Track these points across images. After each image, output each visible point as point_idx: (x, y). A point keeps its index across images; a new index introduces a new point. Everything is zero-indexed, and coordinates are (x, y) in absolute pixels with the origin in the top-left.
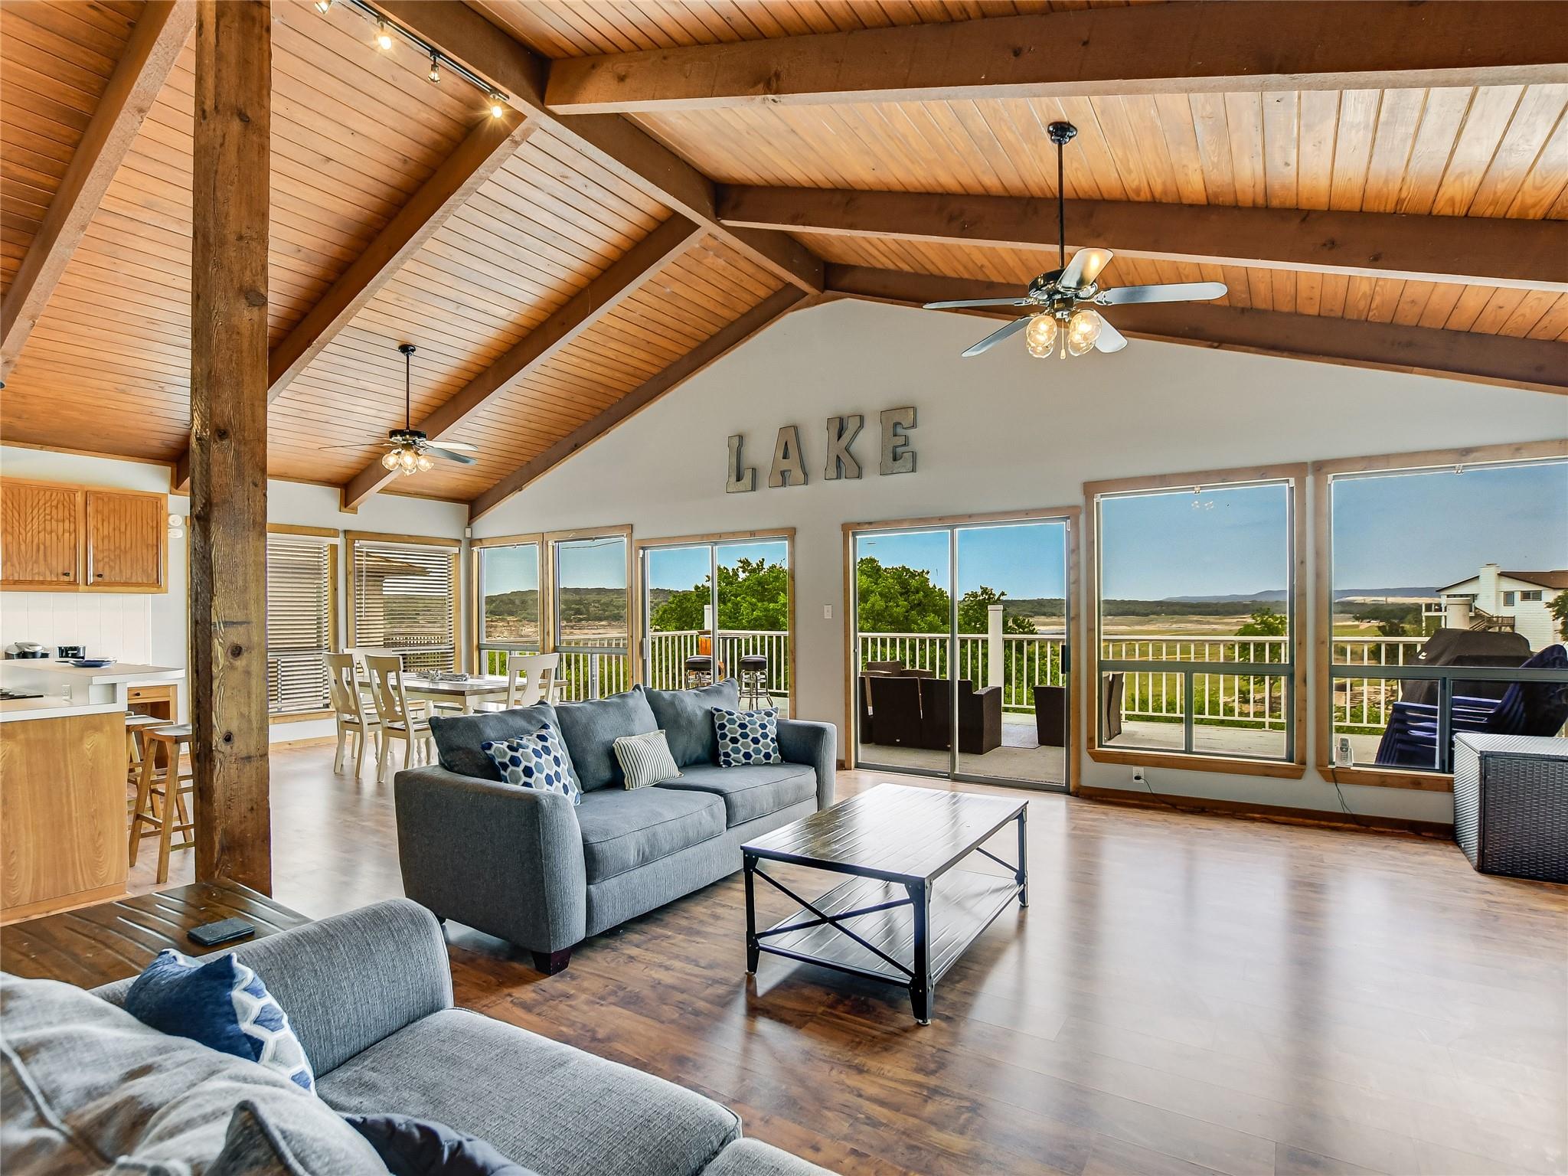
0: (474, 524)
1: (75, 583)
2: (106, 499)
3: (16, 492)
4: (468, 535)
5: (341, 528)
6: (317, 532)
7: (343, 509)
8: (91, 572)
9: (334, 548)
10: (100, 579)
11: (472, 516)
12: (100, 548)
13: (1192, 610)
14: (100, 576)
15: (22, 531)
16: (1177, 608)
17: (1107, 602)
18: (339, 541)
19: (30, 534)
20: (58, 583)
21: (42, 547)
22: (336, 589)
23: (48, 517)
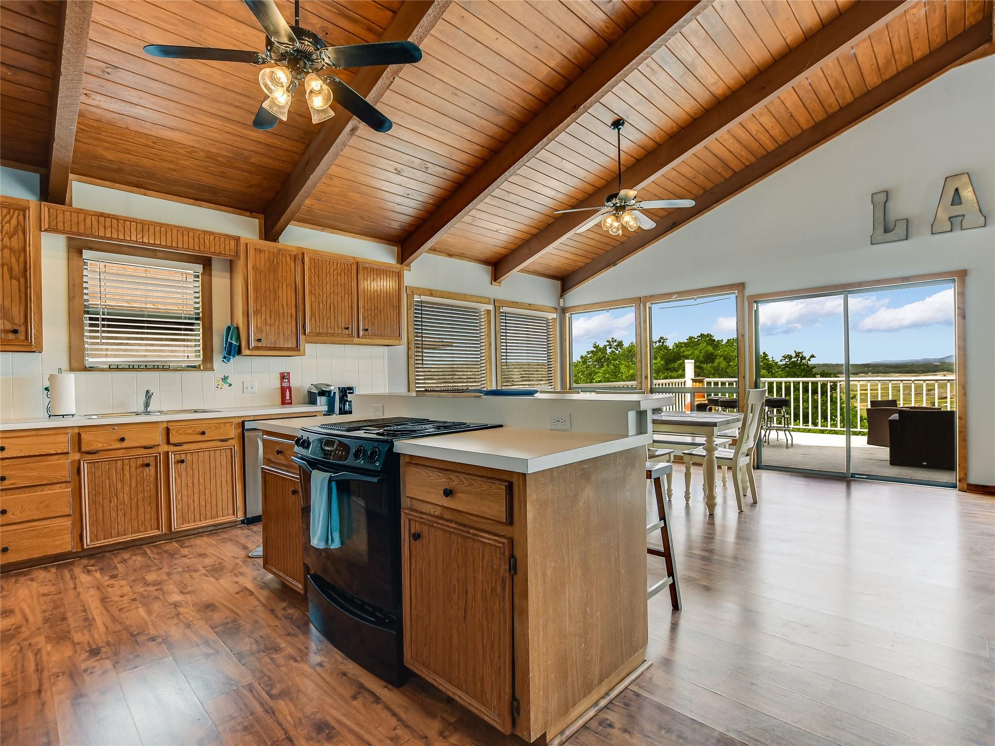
0: (566, 296)
1: (351, 335)
2: (369, 270)
3: (317, 262)
4: (562, 304)
5: (492, 297)
6: (479, 299)
7: (493, 283)
8: (361, 328)
9: (489, 311)
10: (367, 333)
11: (564, 290)
12: (366, 308)
13: (893, 370)
14: (366, 330)
15: (321, 293)
16: (881, 369)
17: (853, 365)
18: (491, 307)
19: (325, 296)
20: (342, 335)
21: (332, 305)
22: (490, 345)
23: (336, 282)
